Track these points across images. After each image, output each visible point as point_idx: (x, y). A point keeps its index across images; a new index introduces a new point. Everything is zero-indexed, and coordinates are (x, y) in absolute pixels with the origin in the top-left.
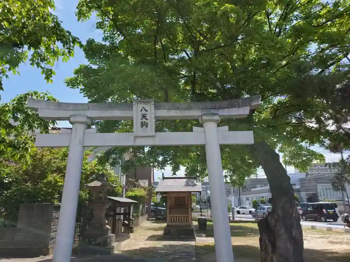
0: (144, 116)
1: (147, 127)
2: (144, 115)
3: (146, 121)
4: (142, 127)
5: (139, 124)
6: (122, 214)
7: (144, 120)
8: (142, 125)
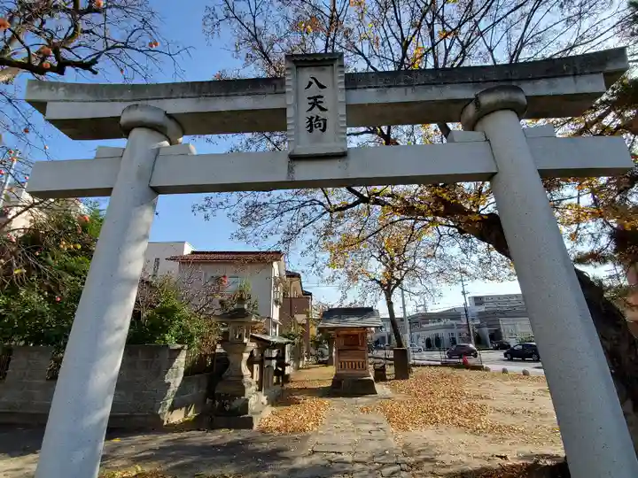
0: (315, 102)
1: (324, 130)
2: (315, 98)
3: (322, 115)
4: (311, 131)
5: (304, 123)
6: (273, 358)
7: (316, 111)
8: (311, 125)
